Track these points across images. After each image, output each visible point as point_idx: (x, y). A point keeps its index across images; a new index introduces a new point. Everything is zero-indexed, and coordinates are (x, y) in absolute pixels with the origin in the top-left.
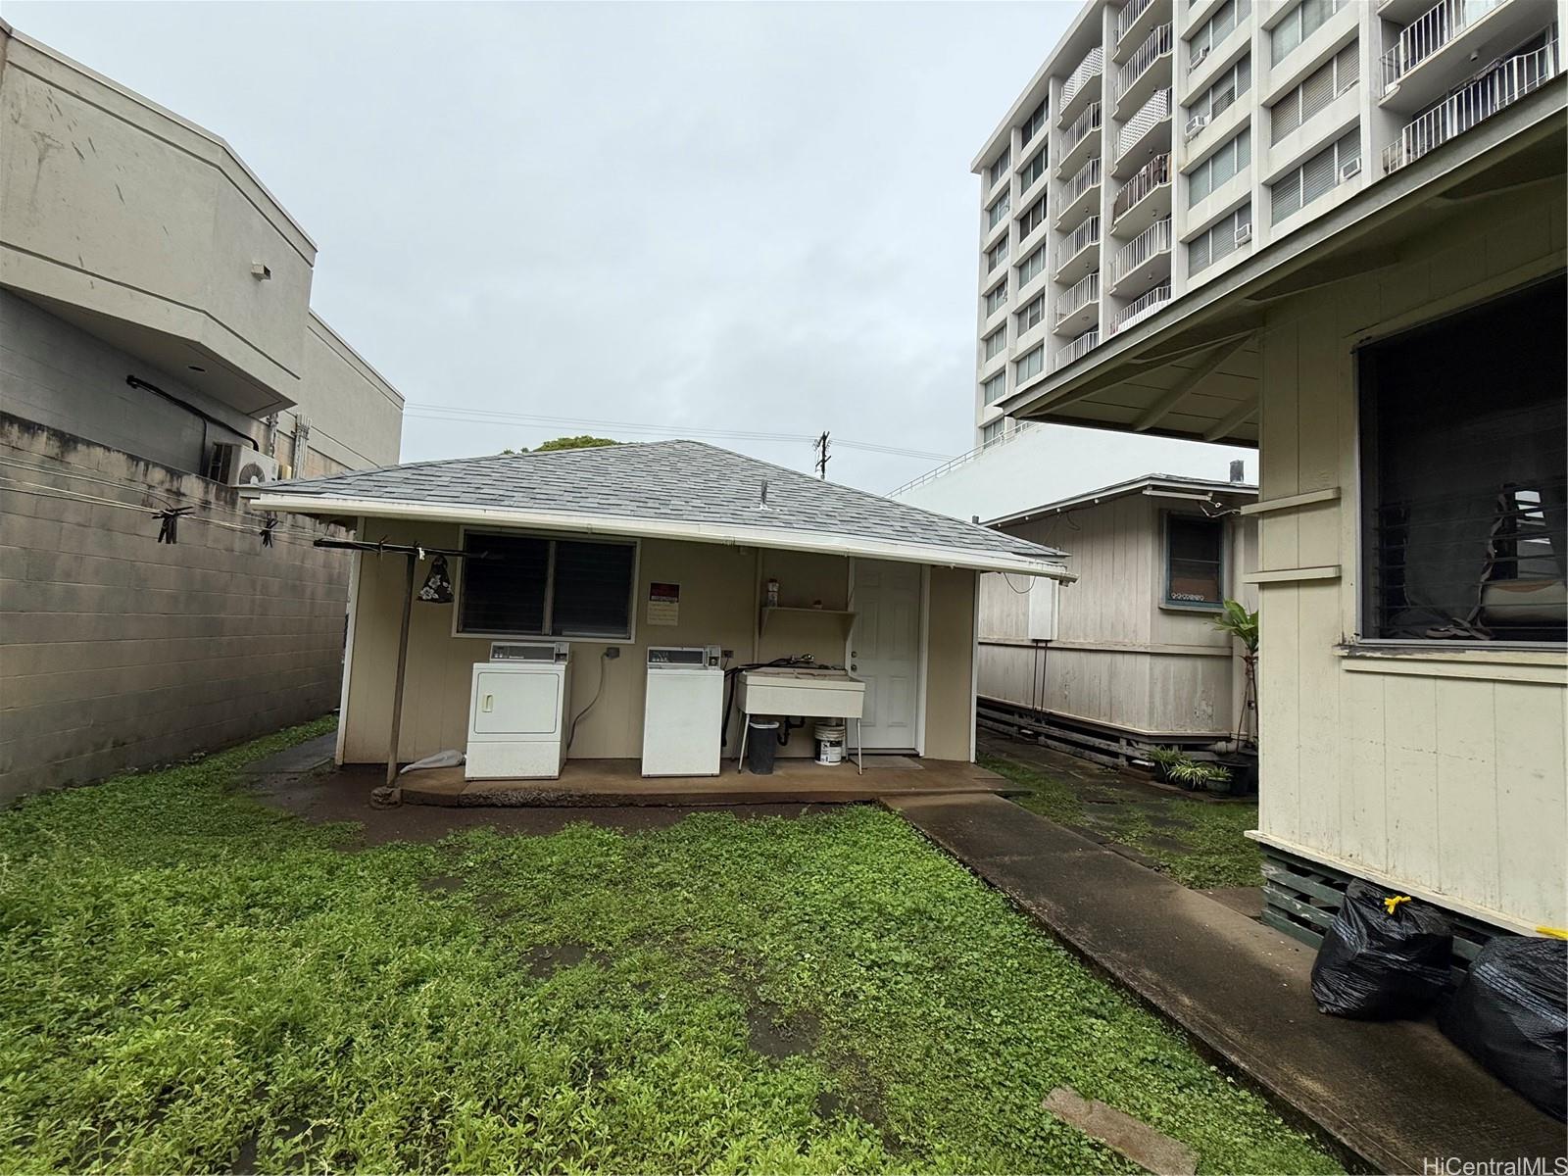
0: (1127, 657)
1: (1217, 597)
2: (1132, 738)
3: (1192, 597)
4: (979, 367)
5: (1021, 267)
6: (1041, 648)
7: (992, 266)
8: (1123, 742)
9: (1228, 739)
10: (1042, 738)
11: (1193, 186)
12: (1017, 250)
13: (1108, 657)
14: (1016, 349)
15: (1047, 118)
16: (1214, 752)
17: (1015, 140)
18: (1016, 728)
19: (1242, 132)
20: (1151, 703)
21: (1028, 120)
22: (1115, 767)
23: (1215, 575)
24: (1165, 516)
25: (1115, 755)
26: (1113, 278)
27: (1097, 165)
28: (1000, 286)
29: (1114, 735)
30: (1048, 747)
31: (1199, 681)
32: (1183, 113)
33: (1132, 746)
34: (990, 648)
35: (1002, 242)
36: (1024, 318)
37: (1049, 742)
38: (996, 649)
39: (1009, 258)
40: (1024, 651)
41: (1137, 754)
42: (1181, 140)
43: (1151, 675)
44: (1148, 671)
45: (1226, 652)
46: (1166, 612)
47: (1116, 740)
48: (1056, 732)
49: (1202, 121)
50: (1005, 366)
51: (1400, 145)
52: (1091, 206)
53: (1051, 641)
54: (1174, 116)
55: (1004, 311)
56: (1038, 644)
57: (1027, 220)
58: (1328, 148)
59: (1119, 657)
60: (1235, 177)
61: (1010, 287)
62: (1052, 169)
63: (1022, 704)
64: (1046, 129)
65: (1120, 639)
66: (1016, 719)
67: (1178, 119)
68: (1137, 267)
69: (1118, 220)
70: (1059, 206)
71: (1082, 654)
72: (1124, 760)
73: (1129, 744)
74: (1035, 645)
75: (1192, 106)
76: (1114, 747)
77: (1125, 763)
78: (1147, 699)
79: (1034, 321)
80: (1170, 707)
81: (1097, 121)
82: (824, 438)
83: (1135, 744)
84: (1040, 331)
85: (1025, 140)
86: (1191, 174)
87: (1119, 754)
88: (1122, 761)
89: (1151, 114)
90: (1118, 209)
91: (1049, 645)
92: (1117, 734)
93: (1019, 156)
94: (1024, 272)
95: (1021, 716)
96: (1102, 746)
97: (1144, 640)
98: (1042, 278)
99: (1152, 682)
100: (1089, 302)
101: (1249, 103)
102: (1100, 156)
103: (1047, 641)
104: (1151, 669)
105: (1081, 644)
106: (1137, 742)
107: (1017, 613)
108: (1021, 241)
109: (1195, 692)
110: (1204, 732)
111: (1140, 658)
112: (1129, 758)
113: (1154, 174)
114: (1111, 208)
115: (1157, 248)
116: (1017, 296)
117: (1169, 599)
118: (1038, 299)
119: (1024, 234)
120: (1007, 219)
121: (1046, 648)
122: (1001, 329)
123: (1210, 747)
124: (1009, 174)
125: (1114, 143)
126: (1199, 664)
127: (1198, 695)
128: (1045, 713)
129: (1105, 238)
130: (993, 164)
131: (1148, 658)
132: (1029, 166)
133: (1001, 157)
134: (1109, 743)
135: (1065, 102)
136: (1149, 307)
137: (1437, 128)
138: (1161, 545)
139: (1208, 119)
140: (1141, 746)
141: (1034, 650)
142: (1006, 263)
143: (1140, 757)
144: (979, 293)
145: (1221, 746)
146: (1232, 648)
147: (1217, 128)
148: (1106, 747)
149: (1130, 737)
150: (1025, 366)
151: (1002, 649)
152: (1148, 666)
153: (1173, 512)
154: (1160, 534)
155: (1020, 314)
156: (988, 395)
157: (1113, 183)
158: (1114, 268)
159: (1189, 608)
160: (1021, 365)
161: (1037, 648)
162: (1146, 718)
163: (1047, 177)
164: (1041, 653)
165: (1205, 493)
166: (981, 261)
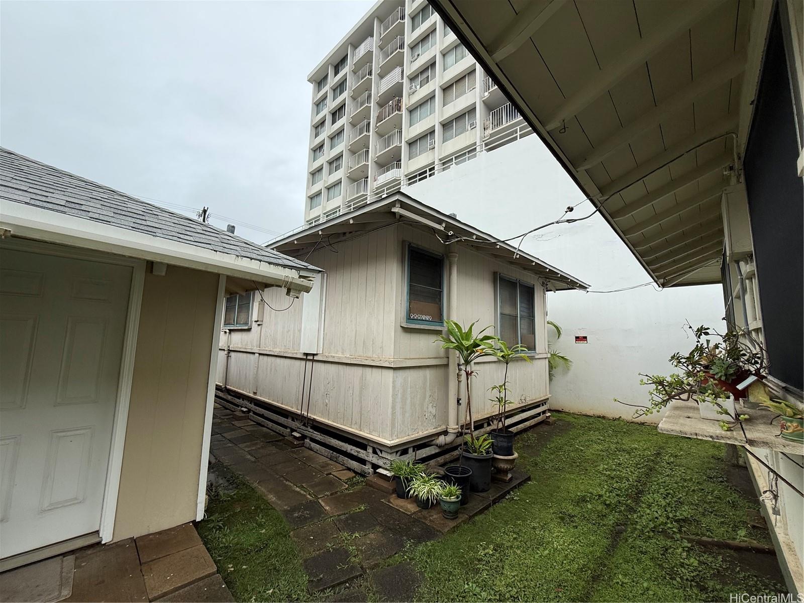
0: (374, 370)
1: (439, 317)
2: (378, 448)
3: (424, 317)
4: (308, 188)
5: (332, 138)
6: (310, 360)
7: (317, 135)
8: (370, 450)
9: (445, 433)
10: (307, 441)
11: (412, 116)
12: (329, 129)
13: (359, 370)
14: (328, 182)
15: (347, 65)
16: (437, 446)
17: (331, 72)
18: (289, 430)
19: (431, 97)
20: (393, 414)
21: (339, 63)
22: (363, 475)
23: (437, 300)
24: (407, 246)
25: (363, 462)
26: (376, 153)
27: (369, 96)
28: (321, 147)
29: (361, 443)
30: (311, 449)
31: (428, 389)
32: (408, 81)
33: (377, 454)
34: (273, 359)
35: (322, 123)
36: (332, 165)
37: (313, 445)
38: (278, 360)
39: (326, 132)
40: (297, 362)
41: (380, 463)
42: (407, 93)
43: (394, 387)
44: (391, 385)
45: (444, 362)
46: (406, 330)
47: (364, 447)
48: (318, 436)
49: (416, 87)
50: (321, 189)
51: (490, 120)
52: (366, 114)
53: (317, 354)
54: (404, 81)
55: (322, 160)
56: (309, 358)
57: (337, 113)
58: (464, 114)
59: (368, 370)
60: (428, 118)
61: (325, 147)
62: (348, 91)
63: (294, 410)
64: (346, 70)
65: (370, 354)
66: (289, 422)
67: (405, 81)
68: (387, 150)
69: (379, 124)
70: (351, 111)
71: (340, 367)
72: (370, 466)
73: (375, 452)
74: (305, 357)
75: (412, 79)
76: (362, 454)
77: (371, 470)
78: (390, 410)
79: (337, 168)
80: (407, 415)
81: (370, 74)
82: (205, 211)
83: (379, 453)
84: (340, 174)
85: (336, 73)
86: (411, 111)
87: (366, 461)
88: (368, 469)
89: (394, 77)
90: (379, 119)
91: (316, 358)
92: (365, 442)
93: (333, 81)
94: (333, 141)
95: (293, 420)
96: (353, 452)
97: (388, 356)
98: (341, 146)
99: (394, 395)
100: (364, 163)
101: (435, 85)
102: (371, 91)
103: (314, 355)
104: (394, 382)
105: (339, 358)
106: (381, 451)
107: (294, 330)
108: (332, 125)
109: (425, 398)
110: (431, 431)
111: (385, 372)
112: (375, 467)
113: (395, 105)
114: (376, 118)
115: (396, 143)
116: (329, 154)
117: (409, 319)
118: (339, 157)
119: (334, 122)
120: (325, 112)
121: (313, 361)
122: (320, 170)
123: (434, 442)
124: (327, 88)
125: (378, 87)
126: (428, 373)
127: (427, 400)
128: (309, 419)
129: (373, 132)
130: (319, 81)
131: (391, 372)
132: (338, 87)
133: (324, 78)
134: (359, 450)
135: (356, 59)
136: (391, 171)
137: (500, 119)
138: (403, 271)
139: (418, 87)
140: (384, 455)
141: (303, 363)
142: (324, 135)
143: (383, 466)
144: (309, 148)
145: (442, 440)
146: (448, 358)
147: (422, 92)
148: (355, 454)
149: (375, 446)
150: (332, 191)
151: (283, 360)
152: (391, 380)
153: (412, 245)
154: (403, 262)
155: (330, 163)
156: (312, 205)
157: (377, 106)
158: (376, 149)
159: (422, 327)
160: (330, 190)
161: (306, 360)
162: (389, 429)
163: (345, 95)
164: (309, 364)
165: (440, 222)
166: (311, 130)
